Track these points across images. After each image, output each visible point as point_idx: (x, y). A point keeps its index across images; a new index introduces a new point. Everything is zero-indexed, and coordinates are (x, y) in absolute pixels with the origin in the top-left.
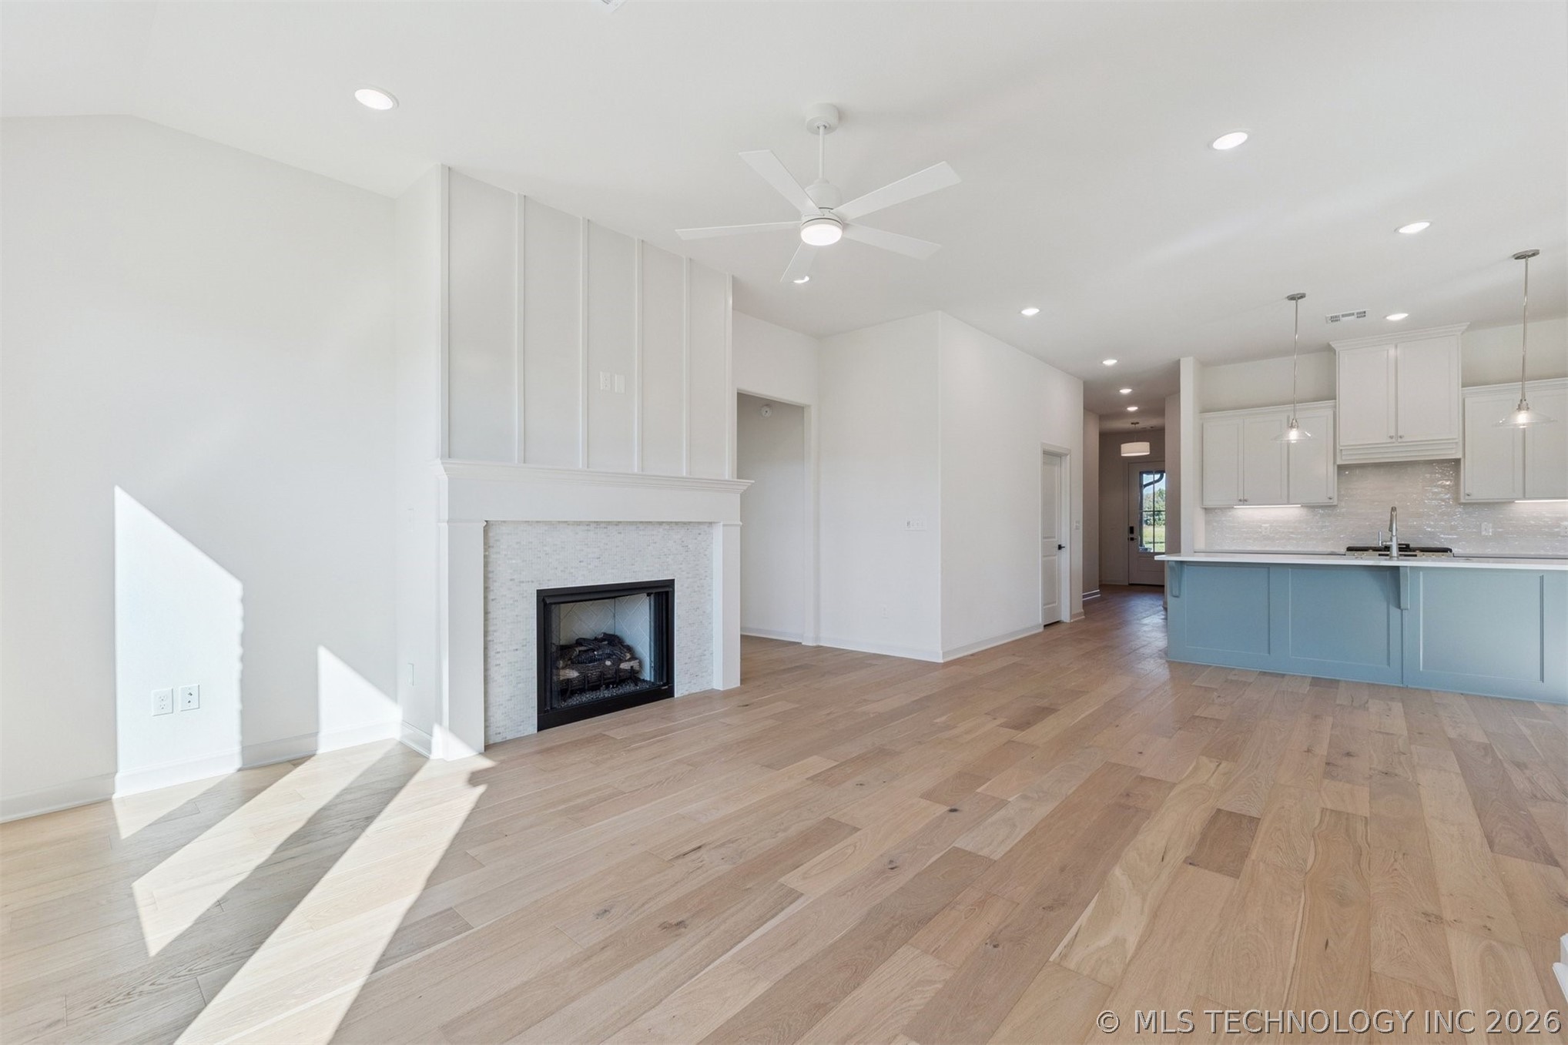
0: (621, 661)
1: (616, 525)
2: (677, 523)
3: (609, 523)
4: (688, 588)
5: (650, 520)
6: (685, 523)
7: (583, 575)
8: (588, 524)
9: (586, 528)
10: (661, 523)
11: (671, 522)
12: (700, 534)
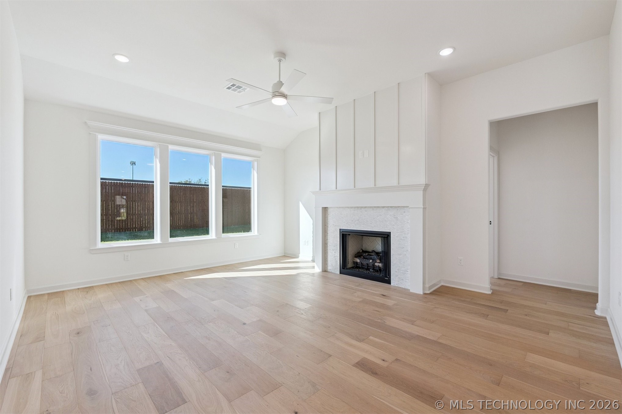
0: (376, 262)
1: (364, 208)
2: (391, 207)
3: (362, 207)
4: (397, 237)
5: (379, 206)
6: (396, 207)
7: (353, 226)
8: (355, 207)
9: (354, 209)
10: (384, 207)
11: (389, 207)
12: (404, 212)
